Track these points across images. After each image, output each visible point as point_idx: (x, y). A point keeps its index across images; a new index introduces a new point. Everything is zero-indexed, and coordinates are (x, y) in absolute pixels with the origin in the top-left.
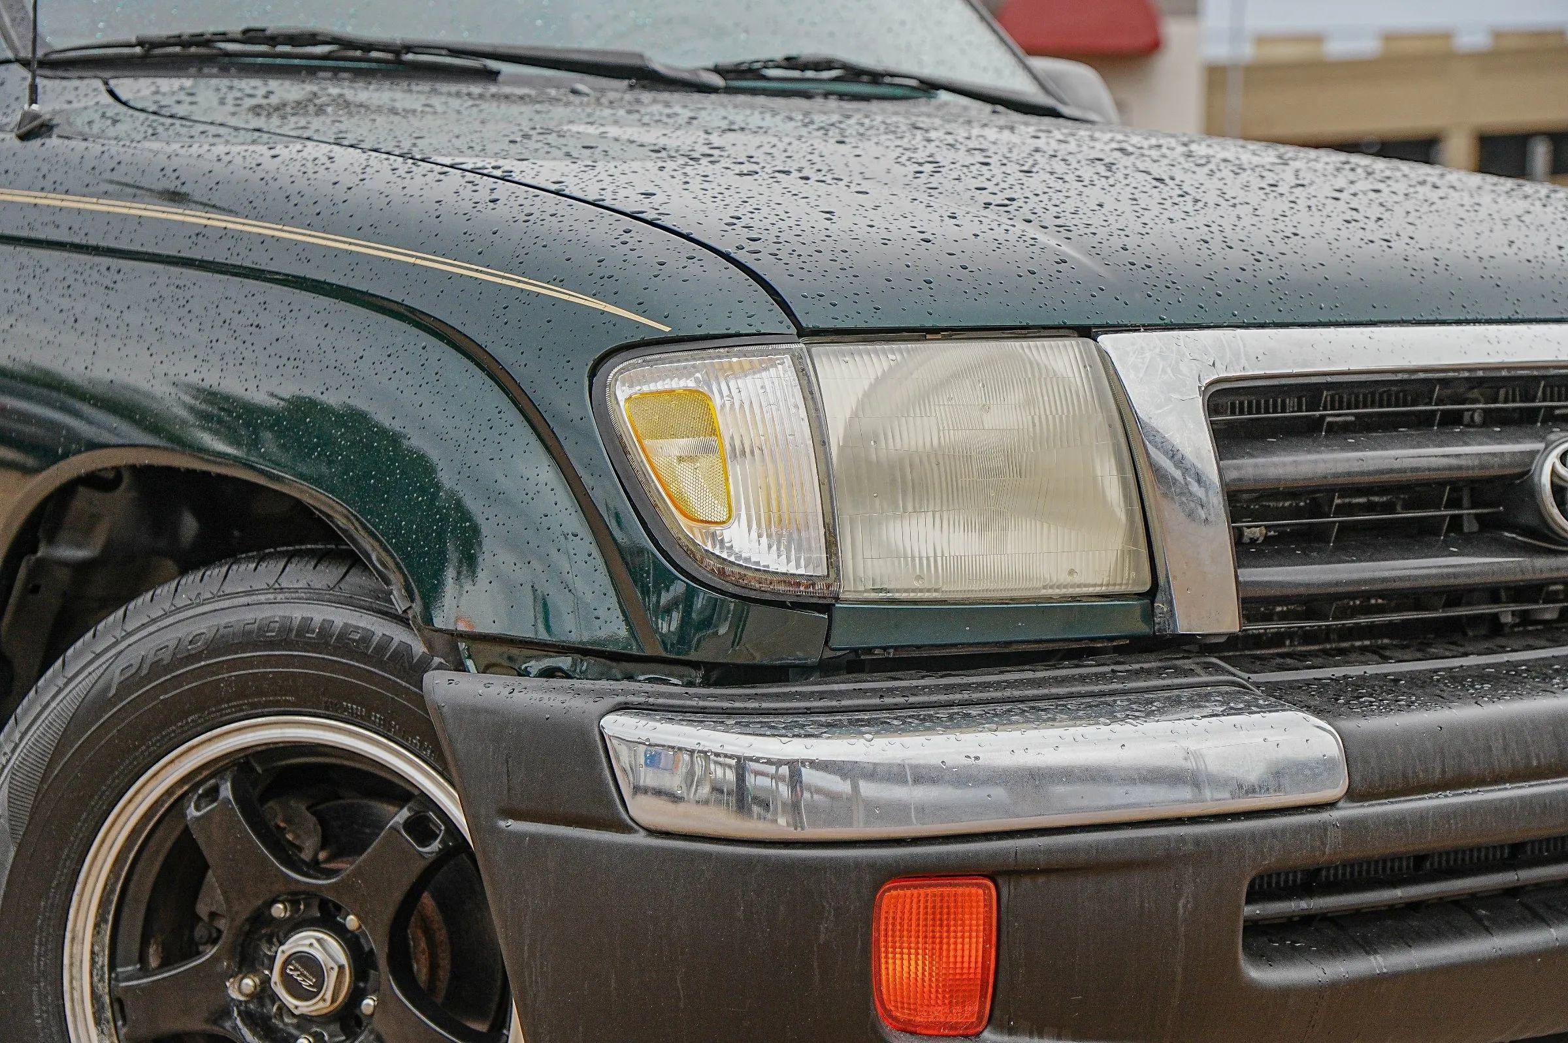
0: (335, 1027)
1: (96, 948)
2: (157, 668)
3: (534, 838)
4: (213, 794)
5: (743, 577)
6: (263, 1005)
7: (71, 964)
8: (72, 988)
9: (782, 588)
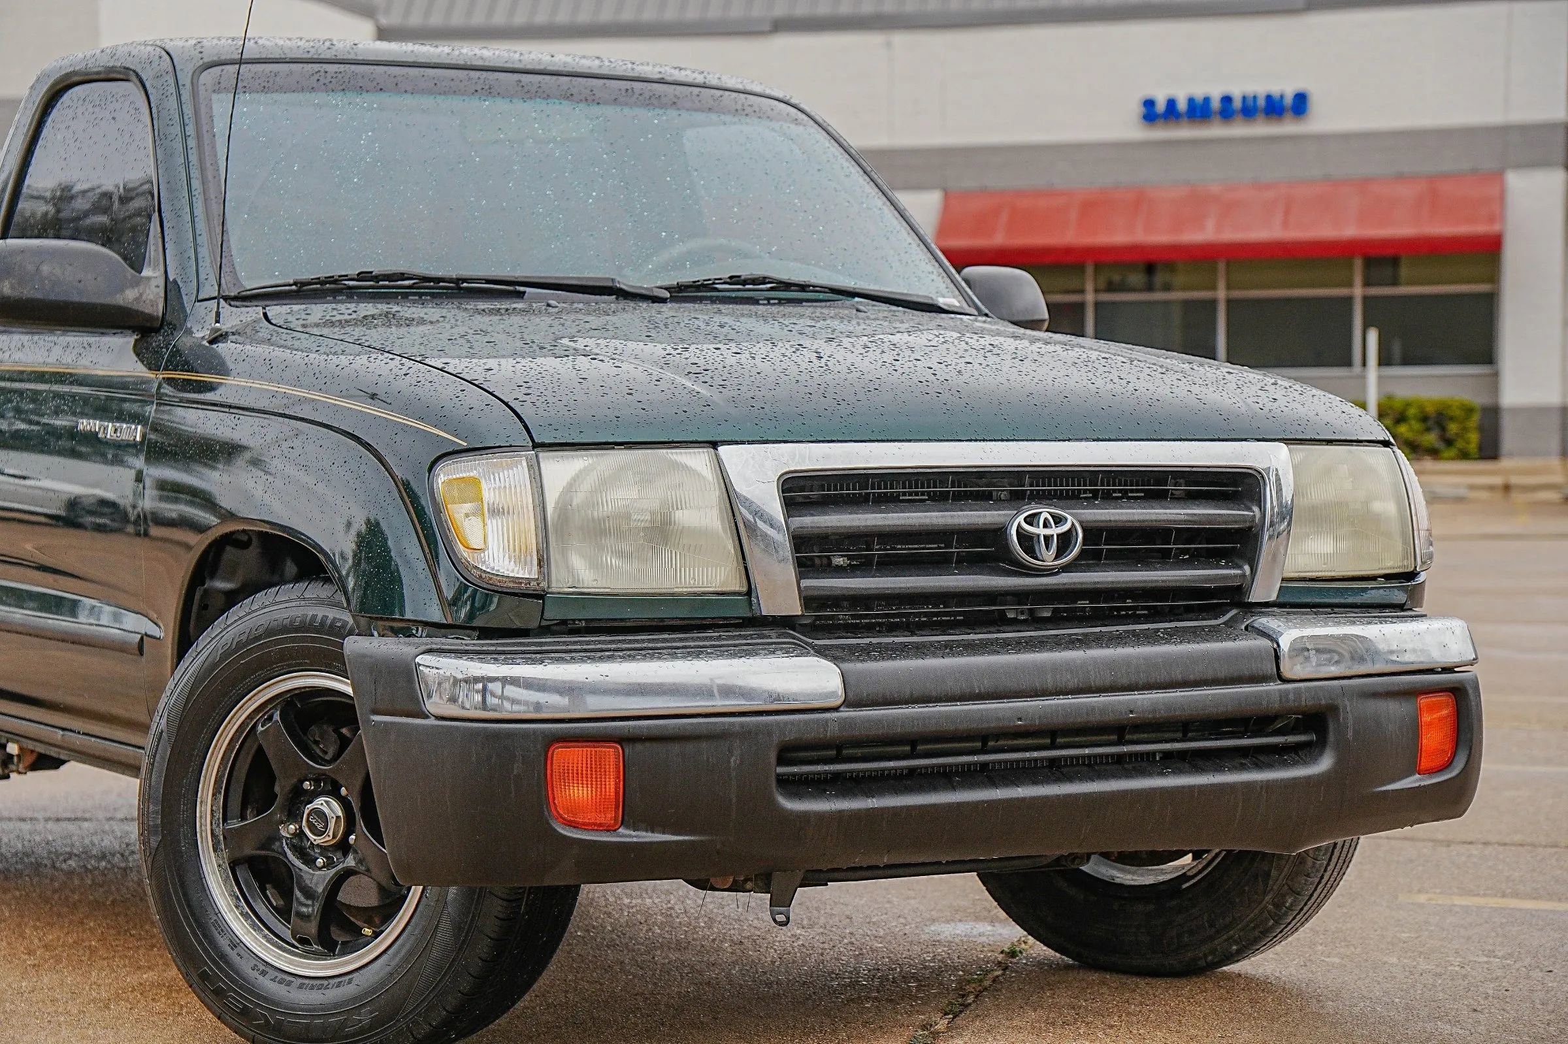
0: (339, 854)
1: (214, 808)
2: (241, 644)
3: (385, 723)
4: (270, 718)
5: (491, 579)
6: (302, 841)
7: (201, 817)
8: (201, 831)
9: (511, 585)
